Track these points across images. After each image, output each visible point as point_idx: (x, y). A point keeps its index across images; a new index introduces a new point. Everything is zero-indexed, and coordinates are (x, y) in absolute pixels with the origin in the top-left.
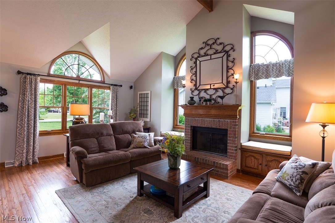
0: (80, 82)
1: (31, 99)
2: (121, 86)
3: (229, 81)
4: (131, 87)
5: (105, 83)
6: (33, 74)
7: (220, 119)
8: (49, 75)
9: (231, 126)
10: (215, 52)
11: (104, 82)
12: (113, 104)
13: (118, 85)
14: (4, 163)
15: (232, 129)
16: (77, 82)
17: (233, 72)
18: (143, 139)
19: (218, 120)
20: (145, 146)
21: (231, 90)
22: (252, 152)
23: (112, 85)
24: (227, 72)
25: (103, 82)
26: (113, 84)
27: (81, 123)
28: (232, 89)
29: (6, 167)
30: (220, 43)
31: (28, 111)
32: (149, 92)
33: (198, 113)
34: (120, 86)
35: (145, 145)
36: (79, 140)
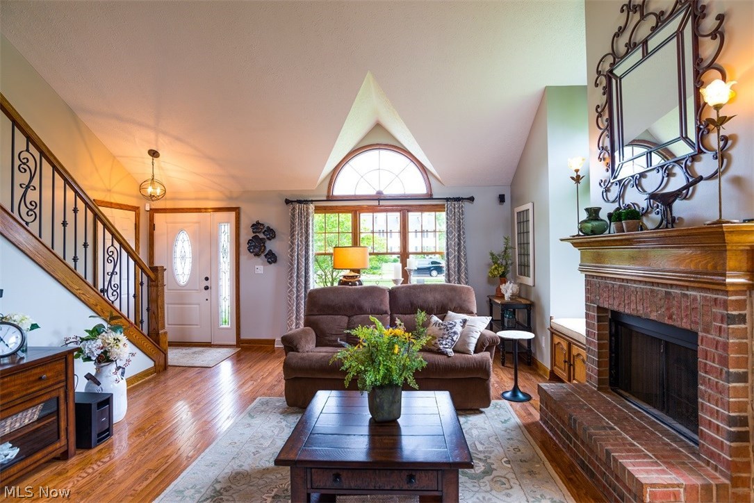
0: (381, 203)
1: (301, 241)
2: (471, 199)
4: (502, 199)
5: (434, 197)
6: (304, 201)
7: (671, 285)
8: (330, 198)
9: (707, 319)
10: (655, 23)
11: (431, 195)
12: (451, 244)
13: (463, 199)
14: (275, 340)
15: (713, 336)
16: (376, 203)
18: (440, 329)
19: (664, 290)
20: (439, 349)
23: (447, 199)
25: (430, 197)
26: (450, 198)
27: (351, 285)
29: (276, 346)
31: (298, 262)
32: (529, 206)
34: (468, 199)
35: (441, 347)
36: (316, 317)
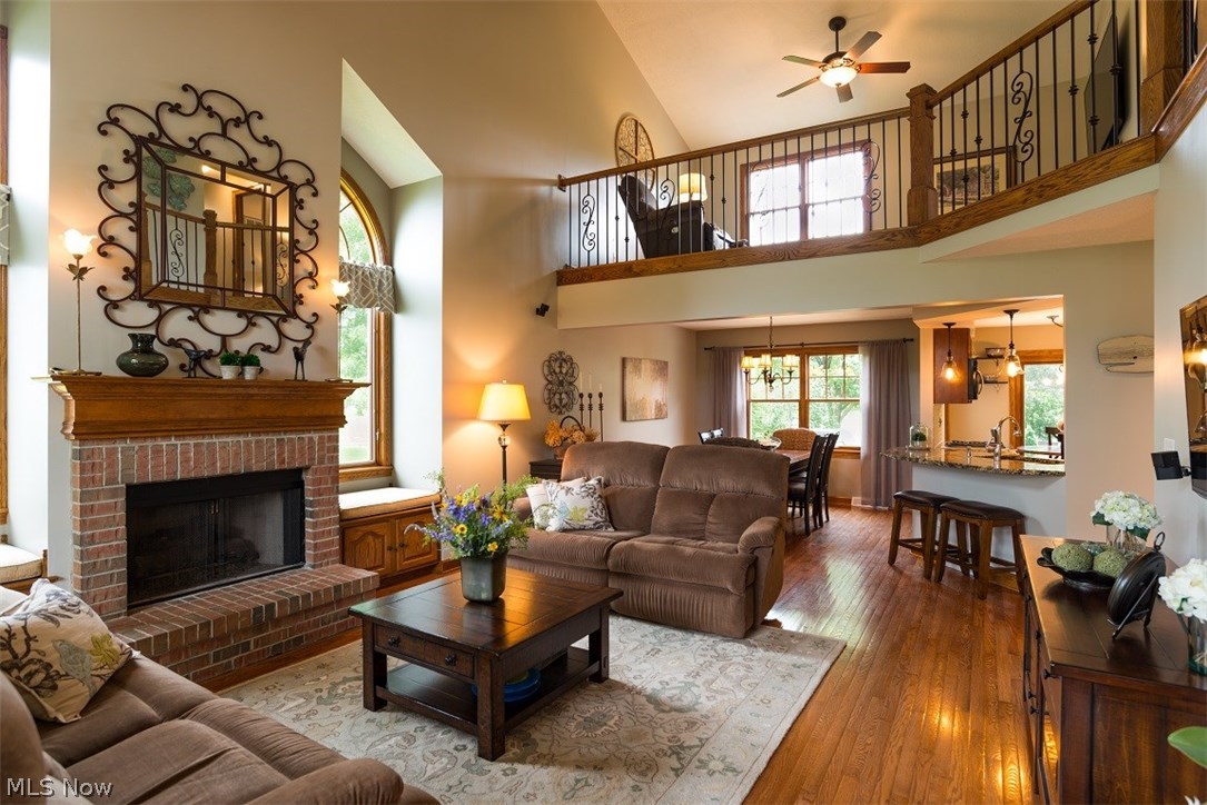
3: (301, 296)
7: (285, 432)
9: (322, 453)
10: (245, 161)
17: (310, 267)
19: (275, 438)
21: (307, 327)
22: (371, 522)
24: (294, 261)
28: (309, 326)
30: (265, 137)
33: (178, 417)
